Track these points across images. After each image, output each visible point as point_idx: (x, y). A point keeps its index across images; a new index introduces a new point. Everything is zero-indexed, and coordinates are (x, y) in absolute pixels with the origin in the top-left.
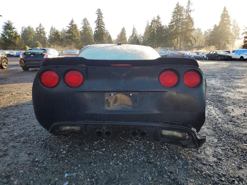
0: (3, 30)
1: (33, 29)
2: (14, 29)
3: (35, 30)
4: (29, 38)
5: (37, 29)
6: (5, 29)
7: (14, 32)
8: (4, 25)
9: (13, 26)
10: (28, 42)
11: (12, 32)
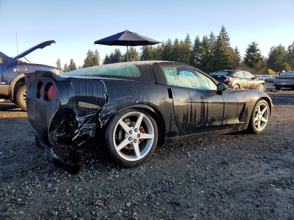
0: (246, 53)
1: (284, 48)
2: (258, 51)
3: (286, 49)
4: (277, 59)
5: (289, 47)
6: (248, 52)
7: (258, 54)
8: (248, 47)
9: (257, 47)
10: (275, 64)
11: (255, 55)
